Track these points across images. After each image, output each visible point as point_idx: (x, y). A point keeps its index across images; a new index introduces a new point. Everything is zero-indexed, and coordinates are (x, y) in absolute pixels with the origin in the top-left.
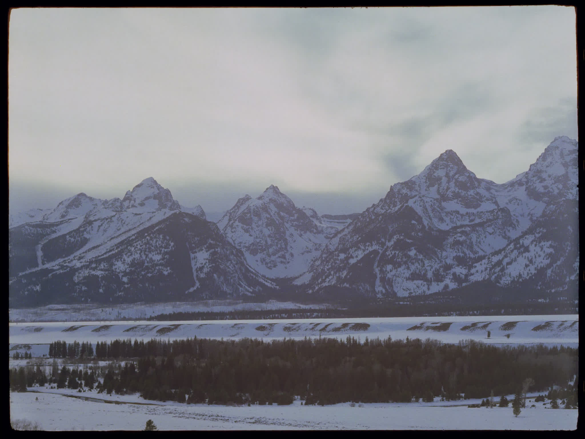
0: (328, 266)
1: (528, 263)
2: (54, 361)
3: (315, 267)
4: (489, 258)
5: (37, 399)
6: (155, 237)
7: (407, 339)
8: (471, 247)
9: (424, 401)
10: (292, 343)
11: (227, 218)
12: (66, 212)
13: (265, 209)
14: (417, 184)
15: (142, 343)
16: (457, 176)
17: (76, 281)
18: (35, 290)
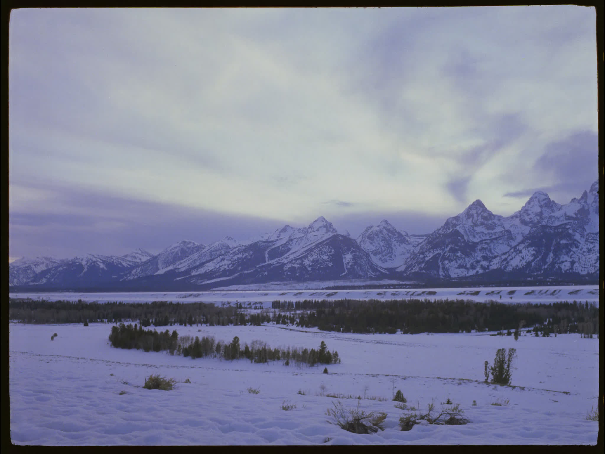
0: (414, 261)
1: (521, 259)
2: (274, 310)
4: (500, 257)
5: (266, 329)
6: (325, 247)
7: (457, 300)
8: (490, 251)
9: (466, 332)
10: (396, 302)
11: (361, 237)
12: (280, 235)
13: (381, 232)
14: (461, 218)
15: (318, 302)
16: (482, 213)
17: (285, 270)
18: (265, 274)
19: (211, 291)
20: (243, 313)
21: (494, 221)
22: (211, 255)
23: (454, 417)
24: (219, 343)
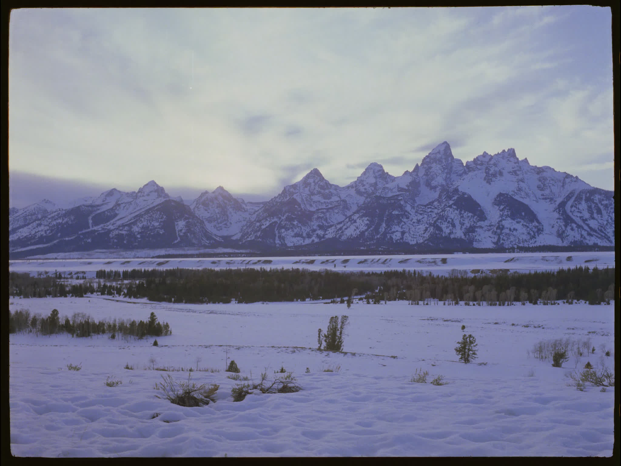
0: (250, 229)
1: (355, 228)
2: (99, 280)
3: (243, 230)
4: (335, 226)
5: (89, 301)
6: (155, 213)
7: (292, 268)
8: (326, 220)
9: (301, 301)
10: (231, 271)
11: (195, 203)
12: (106, 199)
13: (216, 198)
14: (298, 186)
15: (148, 271)
16: (319, 182)
17: (111, 237)
18: (88, 241)
19: (25, 260)
20: (63, 283)
21: (331, 190)
22: (25, 219)
23: (287, 385)
24: (35, 317)
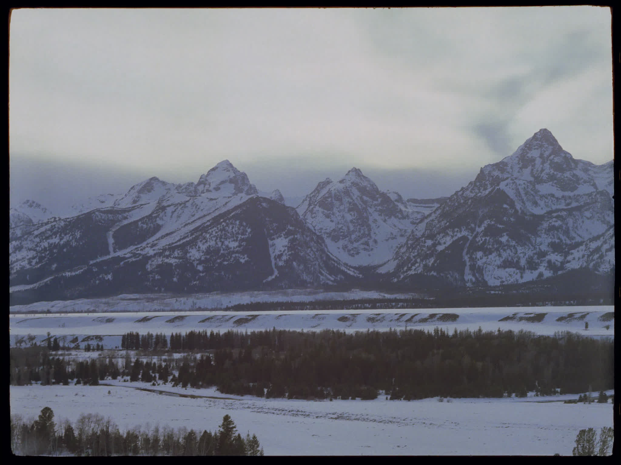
0: (414, 253)
2: (127, 353)
3: (401, 254)
4: (586, 245)
5: (109, 392)
6: (231, 224)
7: (499, 331)
8: (567, 232)
9: (517, 396)
10: (377, 334)
11: (307, 203)
12: (138, 197)
13: (347, 192)
14: (510, 165)
15: (218, 334)
16: (552, 157)
17: (149, 270)
18: (106, 278)
20: (61, 358)
21: (575, 172)
